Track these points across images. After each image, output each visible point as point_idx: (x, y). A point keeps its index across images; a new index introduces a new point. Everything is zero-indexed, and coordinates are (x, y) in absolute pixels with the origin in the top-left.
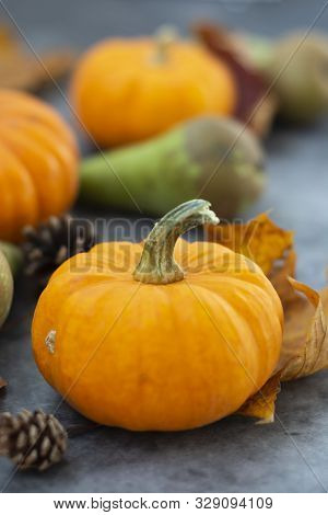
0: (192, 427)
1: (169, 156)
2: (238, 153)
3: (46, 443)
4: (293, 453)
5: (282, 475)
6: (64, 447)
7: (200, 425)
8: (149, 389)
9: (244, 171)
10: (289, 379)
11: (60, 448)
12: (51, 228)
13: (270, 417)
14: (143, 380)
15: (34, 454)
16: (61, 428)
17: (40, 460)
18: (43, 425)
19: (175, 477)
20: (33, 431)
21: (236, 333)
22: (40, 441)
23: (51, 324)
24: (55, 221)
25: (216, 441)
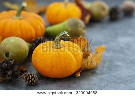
0: (63, 77)
1: (64, 26)
2: (79, 25)
3: (33, 79)
4: (83, 83)
5: (80, 87)
6: (37, 80)
7: (65, 77)
8: (54, 68)
9: (80, 29)
10: (85, 69)
11: (36, 80)
12: (38, 40)
13: (79, 75)
14: (52, 66)
15: (31, 81)
16: (36, 76)
17: (32, 82)
18: (32, 75)
19: (59, 87)
20: (30, 76)
21: (72, 57)
22: (32, 79)
23: (35, 56)
24: (39, 38)
25: (68, 80)
